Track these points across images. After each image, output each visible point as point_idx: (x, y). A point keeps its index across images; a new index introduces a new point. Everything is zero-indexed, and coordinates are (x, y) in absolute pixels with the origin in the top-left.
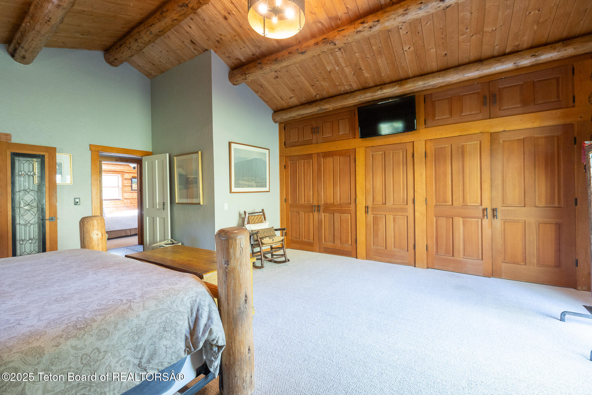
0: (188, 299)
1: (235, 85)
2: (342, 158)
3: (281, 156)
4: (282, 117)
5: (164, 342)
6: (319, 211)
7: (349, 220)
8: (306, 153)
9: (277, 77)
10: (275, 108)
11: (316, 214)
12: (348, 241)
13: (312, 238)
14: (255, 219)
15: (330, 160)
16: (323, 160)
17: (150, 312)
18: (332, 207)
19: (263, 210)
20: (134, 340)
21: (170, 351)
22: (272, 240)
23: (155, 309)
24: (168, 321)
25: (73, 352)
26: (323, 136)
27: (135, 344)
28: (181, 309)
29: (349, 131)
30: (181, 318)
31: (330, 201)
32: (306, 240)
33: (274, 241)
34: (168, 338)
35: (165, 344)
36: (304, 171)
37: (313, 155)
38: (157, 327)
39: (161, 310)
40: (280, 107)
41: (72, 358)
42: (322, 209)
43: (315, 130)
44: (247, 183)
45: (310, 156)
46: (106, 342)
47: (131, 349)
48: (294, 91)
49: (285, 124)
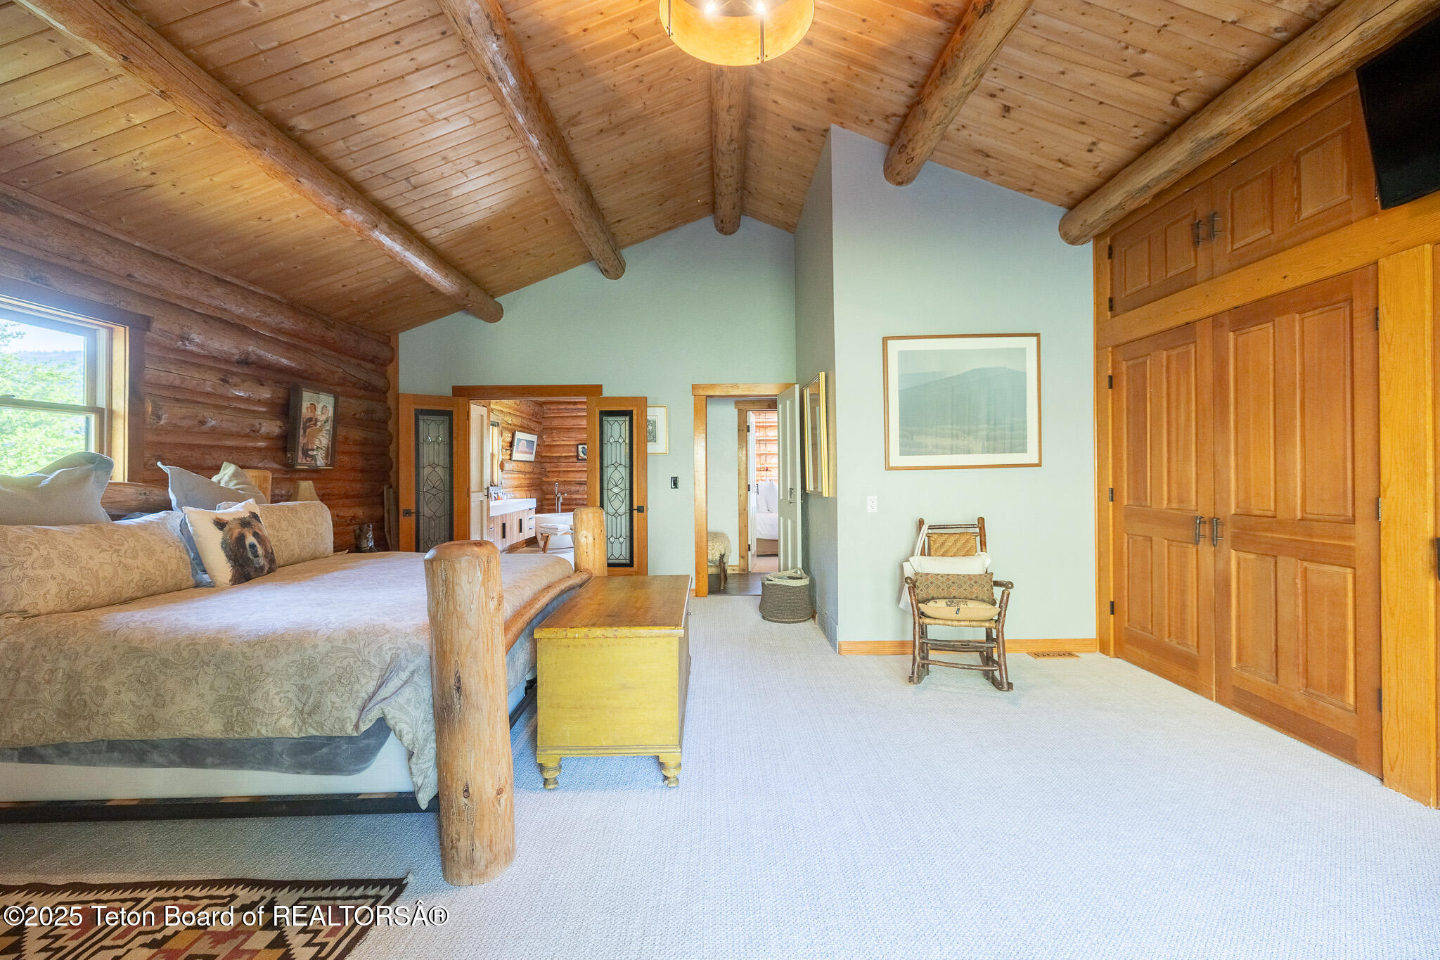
0: (390, 649)
1: (900, 184)
2: (1312, 319)
3: (1099, 348)
4: (1085, 221)
5: (332, 697)
6: (1214, 540)
7: (1346, 595)
8: (1172, 324)
9: (1007, 109)
10: (1065, 199)
11: (1206, 548)
12: (1341, 689)
13: (1191, 639)
14: (948, 544)
15: (1262, 335)
16: (1236, 339)
17: (332, 647)
18: (1270, 530)
19: (981, 520)
20: (301, 676)
21: (336, 714)
22: (954, 609)
23: (340, 645)
24: (348, 669)
25: (241, 658)
26: (1232, 243)
27: (303, 681)
28: (372, 660)
29: (1349, 190)
30: (368, 673)
31: (1263, 504)
32: (1174, 643)
33: (961, 616)
34: (340, 694)
35: (333, 700)
36: (1168, 388)
37: (1199, 326)
38: (333, 671)
39: (347, 650)
40: (1077, 188)
41: (239, 665)
42: (1228, 532)
43: (1203, 231)
44: (947, 442)
45: (1187, 330)
46: (272, 663)
47: (296, 685)
48: (1083, 123)
49: (1112, 239)
